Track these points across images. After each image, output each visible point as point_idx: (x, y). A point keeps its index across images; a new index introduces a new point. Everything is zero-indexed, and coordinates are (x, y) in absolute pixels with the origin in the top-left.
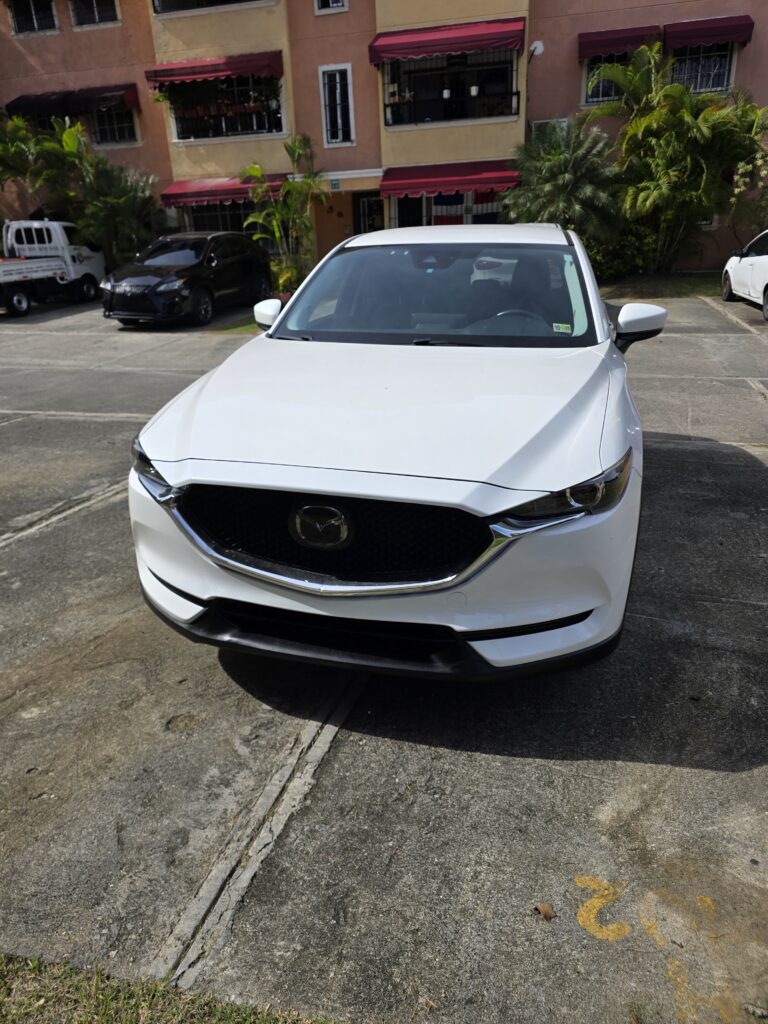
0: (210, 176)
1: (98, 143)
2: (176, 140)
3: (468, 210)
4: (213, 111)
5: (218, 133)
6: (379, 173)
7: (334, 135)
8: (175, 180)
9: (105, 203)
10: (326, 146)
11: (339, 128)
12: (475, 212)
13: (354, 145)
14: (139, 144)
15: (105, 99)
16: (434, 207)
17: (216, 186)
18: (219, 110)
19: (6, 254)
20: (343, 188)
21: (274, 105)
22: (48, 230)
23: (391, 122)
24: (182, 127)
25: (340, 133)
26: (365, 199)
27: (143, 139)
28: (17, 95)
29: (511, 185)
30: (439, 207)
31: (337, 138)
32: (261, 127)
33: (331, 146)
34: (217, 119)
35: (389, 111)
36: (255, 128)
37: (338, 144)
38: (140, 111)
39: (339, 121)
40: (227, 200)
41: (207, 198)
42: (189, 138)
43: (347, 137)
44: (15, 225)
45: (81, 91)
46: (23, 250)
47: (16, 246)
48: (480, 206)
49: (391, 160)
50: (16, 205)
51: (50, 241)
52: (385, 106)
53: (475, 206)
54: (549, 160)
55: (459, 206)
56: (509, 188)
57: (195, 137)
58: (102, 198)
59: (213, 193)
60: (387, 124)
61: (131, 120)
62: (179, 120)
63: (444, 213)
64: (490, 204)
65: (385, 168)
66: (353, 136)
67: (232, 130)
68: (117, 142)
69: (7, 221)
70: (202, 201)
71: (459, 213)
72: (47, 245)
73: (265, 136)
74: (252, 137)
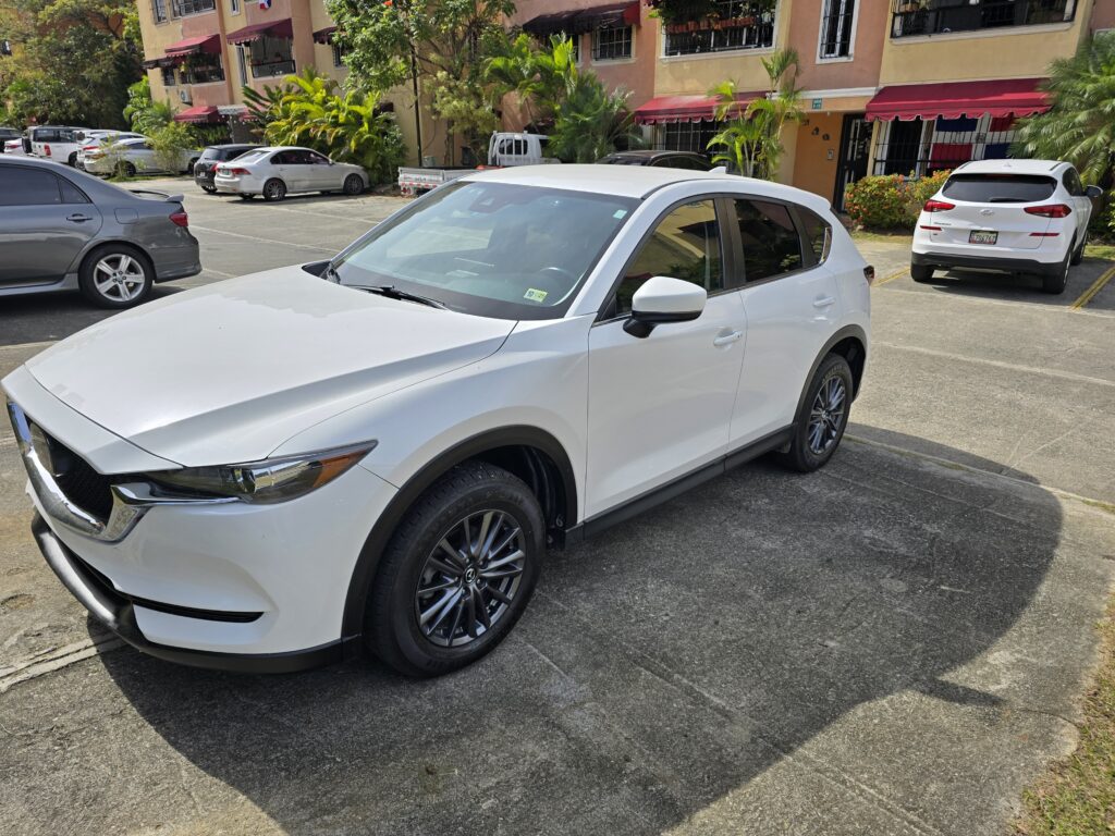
0: (687, 93)
1: (597, 59)
2: (663, 56)
3: (980, 139)
4: (703, 25)
5: (705, 48)
6: (871, 92)
7: (830, 50)
8: (655, 96)
9: (575, 118)
10: (818, 61)
11: (837, 42)
12: (988, 140)
13: (852, 59)
14: (633, 59)
15: (606, 17)
16: (935, 133)
17: (689, 104)
18: (709, 25)
19: (490, 163)
20: (826, 108)
21: (766, 17)
22: (525, 142)
23: (898, 33)
24: (671, 44)
25: (838, 47)
26: (858, 121)
27: (636, 56)
28: (537, 15)
29: (1039, 110)
30: (941, 133)
31: (833, 52)
32: (749, 42)
33: (824, 61)
34: (707, 33)
35: (898, 20)
36: (744, 43)
37: (835, 59)
38: (639, 27)
39: (839, 34)
40: (697, 118)
41: (678, 116)
42: (676, 54)
43: (844, 52)
44: (500, 136)
45: (591, 9)
46: (504, 159)
47: (499, 155)
48: (997, 134)
49: (891, 77)
50: (519, 117)
51: (525, 152)
52: (895, 15)
53: (990, 134)
54: (1095, 81)
55: (969, 133)
56: (1036, 113)
57: (682, 53)
58: (573, 114)
59: (684, 111)
60: (893, 35)
61: (629, 37)
62: (670, 35)
63: (947, 141)
64: (1004, 133)
65: (881, 87)
66: (851, 50)
67: (721, 44)
68: (613, 58)
69: (495, 132)
70: (673, 119)
71: (966, 141)
72: (522, 155)
73: (753, 51)
74: (739, 53)
